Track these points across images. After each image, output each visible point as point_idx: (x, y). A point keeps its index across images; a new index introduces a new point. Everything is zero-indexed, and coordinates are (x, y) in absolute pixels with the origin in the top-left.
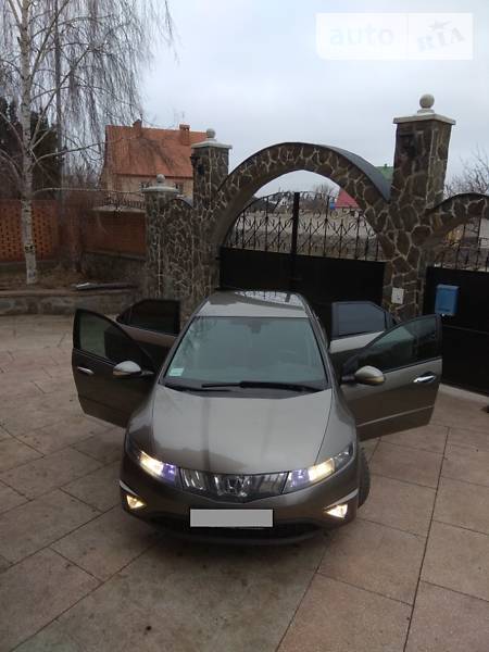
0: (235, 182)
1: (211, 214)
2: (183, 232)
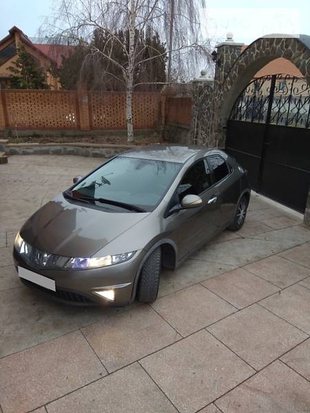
0: (236, 70)
1: (222, 95)
2: (209, 109)
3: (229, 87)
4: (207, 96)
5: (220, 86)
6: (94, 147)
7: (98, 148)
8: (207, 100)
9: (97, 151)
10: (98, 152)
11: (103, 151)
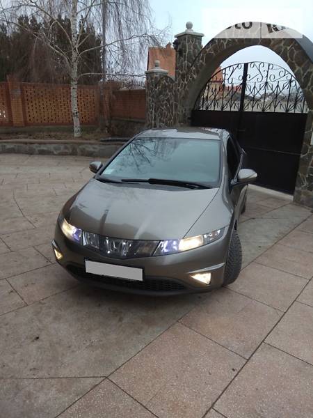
0: (202, 59)
1: (185, 85)
2: (168, 100)
3: (195, 77)
4: (165, 87)
5: (183, 76)
6: (40, 143)
7: (45, 144)
8: (165, 91)
9: (43, 148)
10: (45, 148)
11: (51, 147)
